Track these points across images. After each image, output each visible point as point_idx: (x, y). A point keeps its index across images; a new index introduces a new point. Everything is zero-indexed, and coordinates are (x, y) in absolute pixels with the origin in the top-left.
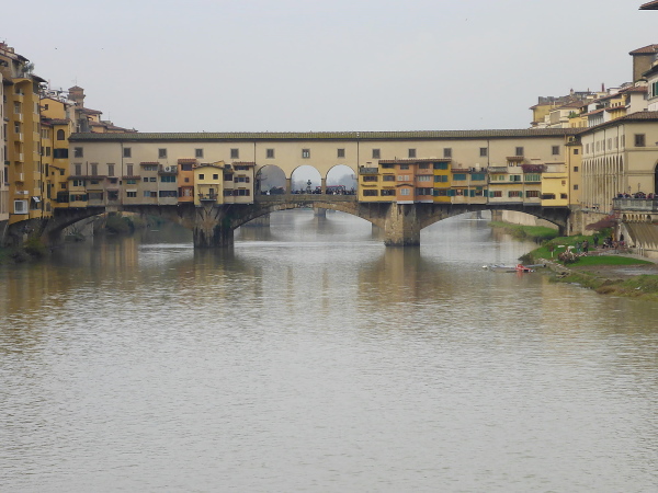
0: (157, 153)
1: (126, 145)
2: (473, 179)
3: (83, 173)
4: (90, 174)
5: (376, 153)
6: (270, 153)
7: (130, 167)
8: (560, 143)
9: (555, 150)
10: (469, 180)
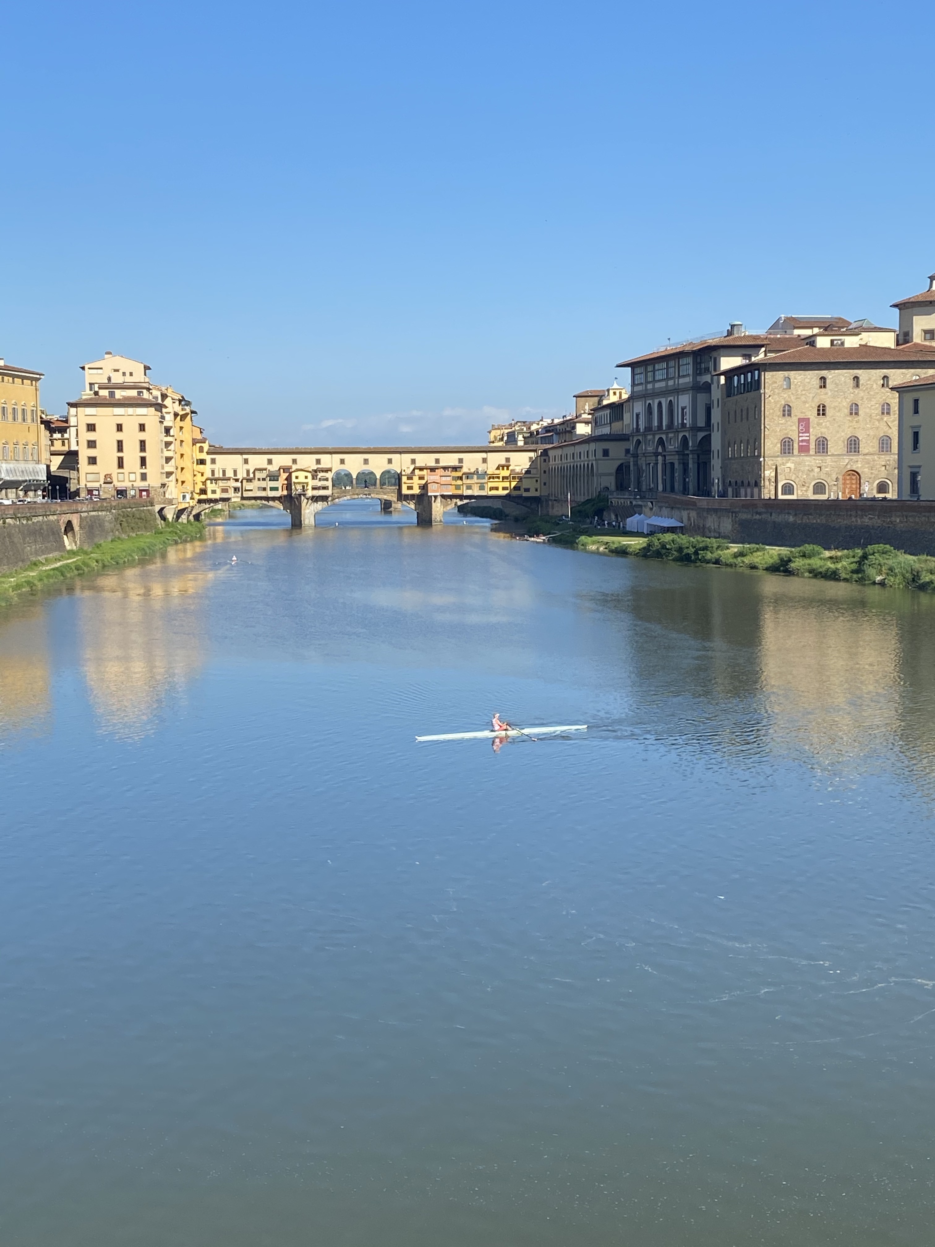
0: (266, 462)
1: (245, 456)
2: (478, 478)
3: (216, 476)
4: (221, 476)
5: (413, 461)
6: (342, 462)
8: (534, 455)
9: (531, 459)
10: (475, 479)
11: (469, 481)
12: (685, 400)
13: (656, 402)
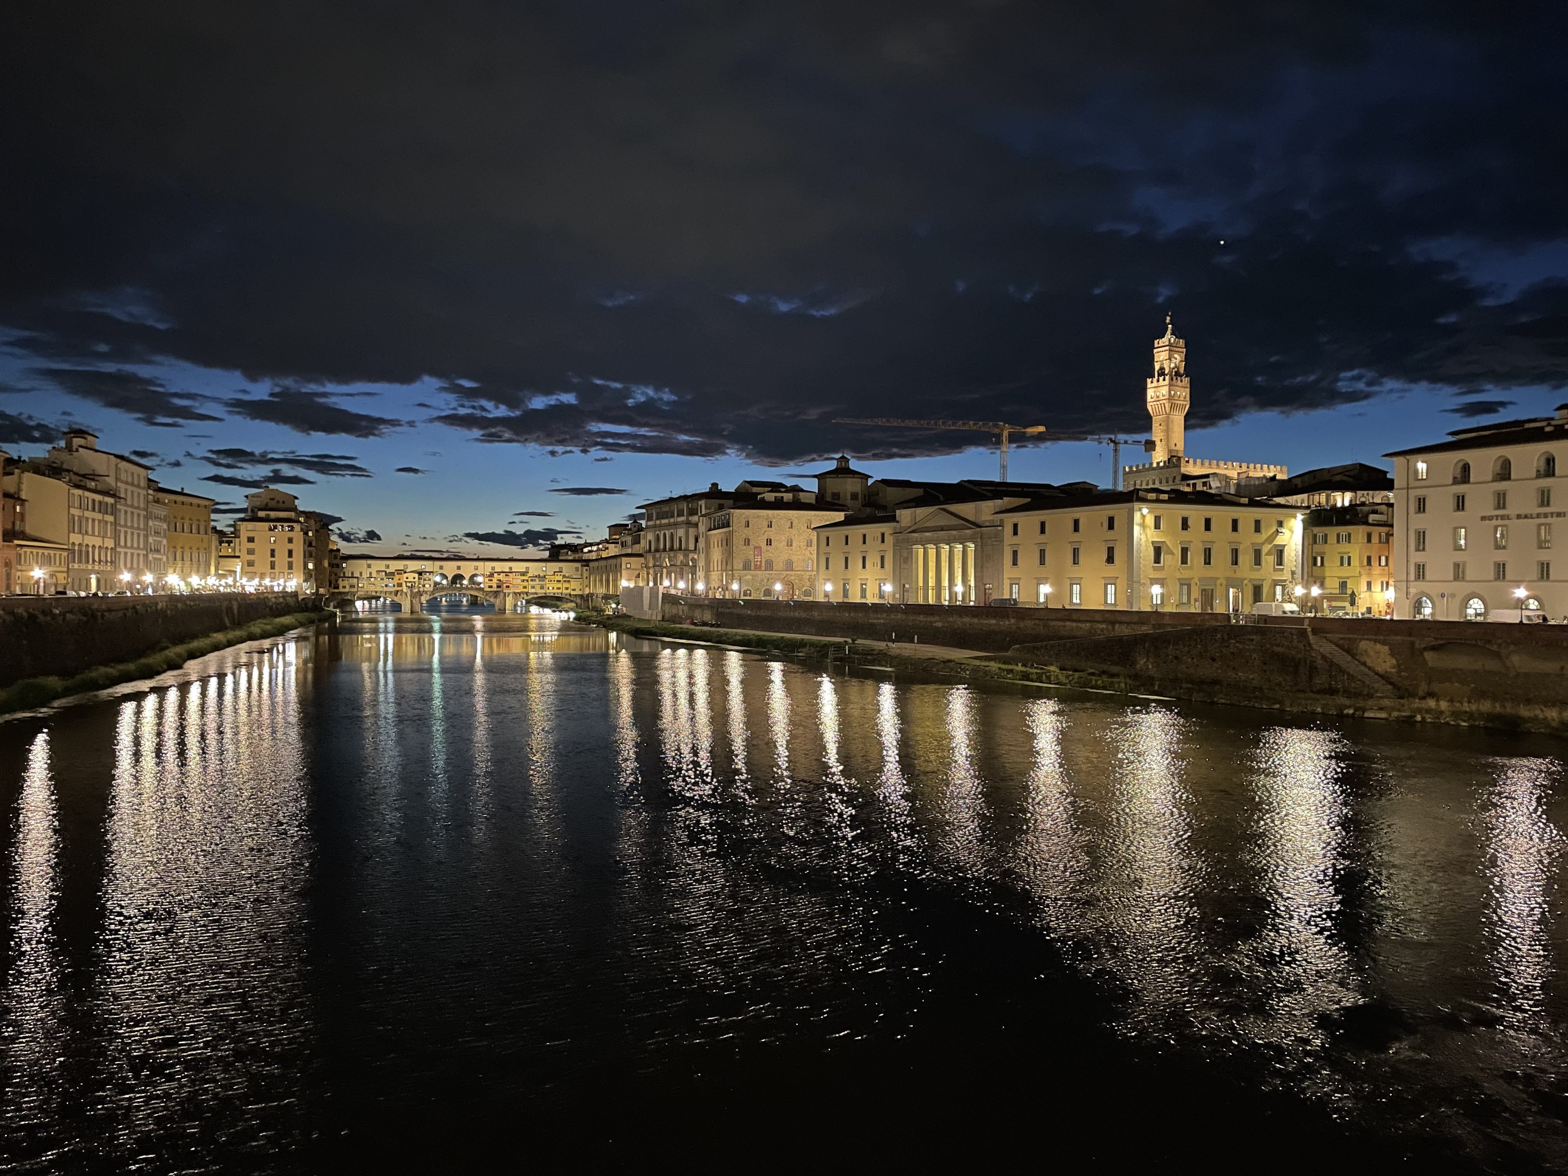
0: (385, 566)
1: (369, 562)
2: (539, 581)
3: (347, 575)
5: (493, 568)
6: (441, 568)
7: (371, 573)
8: (579, 565)
9: (577, 569)
10: (537, 582)
11: (533, 583)
12: (681, 532)
13: (662, 532)
